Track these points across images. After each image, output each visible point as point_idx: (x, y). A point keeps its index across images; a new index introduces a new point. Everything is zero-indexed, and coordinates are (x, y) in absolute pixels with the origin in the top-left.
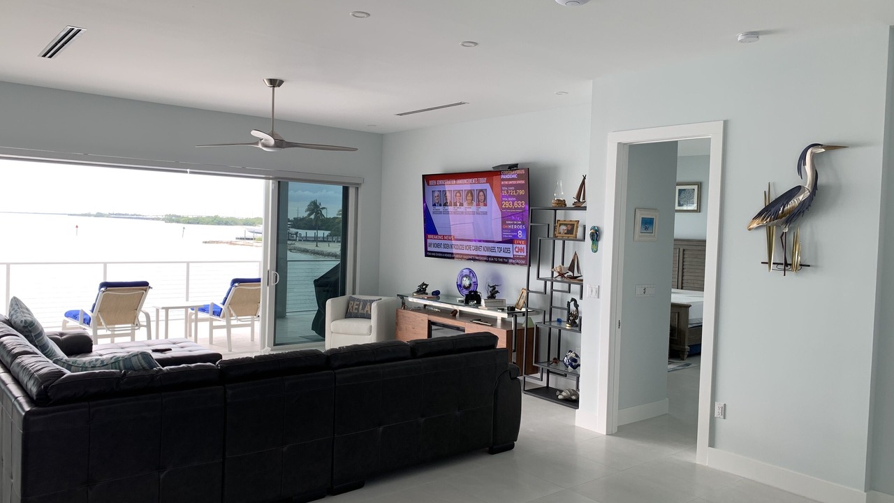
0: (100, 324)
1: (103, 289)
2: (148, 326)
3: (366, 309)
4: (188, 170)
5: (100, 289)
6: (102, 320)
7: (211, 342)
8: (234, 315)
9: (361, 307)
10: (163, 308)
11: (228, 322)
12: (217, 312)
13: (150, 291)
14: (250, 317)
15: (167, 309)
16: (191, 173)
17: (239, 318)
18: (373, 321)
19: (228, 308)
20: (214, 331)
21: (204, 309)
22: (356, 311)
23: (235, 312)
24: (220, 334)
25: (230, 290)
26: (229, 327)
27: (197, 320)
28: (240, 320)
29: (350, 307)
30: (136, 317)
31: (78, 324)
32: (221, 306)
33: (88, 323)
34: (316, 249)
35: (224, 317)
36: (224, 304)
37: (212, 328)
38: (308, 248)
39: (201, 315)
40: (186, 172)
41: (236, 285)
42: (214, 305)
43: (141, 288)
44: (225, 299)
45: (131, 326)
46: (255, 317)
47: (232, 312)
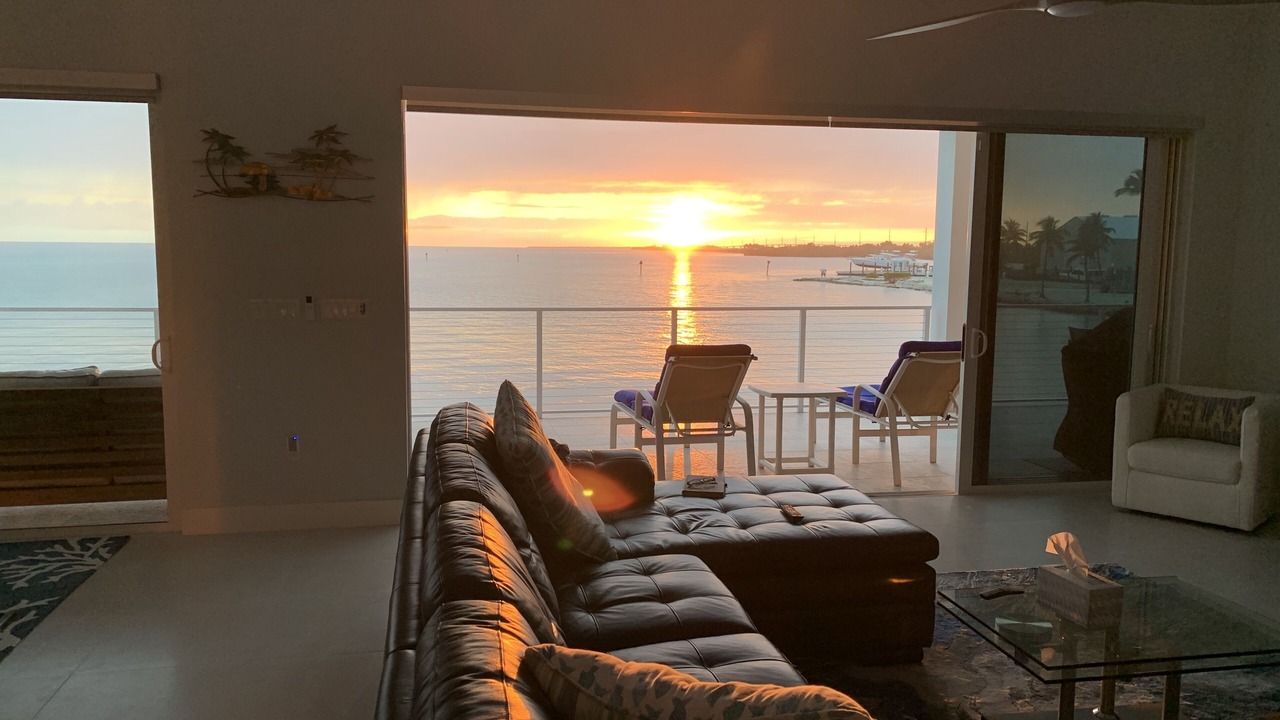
1: (672, 359)
2: (749, 428)
3: (1214, 419)
4: (830, 119)
5: (667, 359)
6: (670, 415)
8: (903, 413)
9: (1198, 414)
10: (773, 396)
11: (892, 425)
12: (869, 407)
13: (753, 364)
14: (928, 418)
15: (780, 397)
16: (835, 124)
17: (912, 419)
18: (1248, 451)
19: (893, 398)
20: (862, 438)
21: (841, 399)
22: (1187, 423)
23: (906, 406)
25: (898, 364)
26: (894, 434)
28: (914, 423)
29: (1169, 412)
30: (727, 410)
31: (634, 417)
32: (876, 393)
33: (649, 418)
35: (883, 415)
36: (883, 389)
37: (858, 433)
39: (840, 408)
40: (826, 124)
41: (913, 354)
42: (861, 389)
43: (738, 357)
44: (887, 381)
45: (715, 425)
46: (940, 418)
47: (900, 407)
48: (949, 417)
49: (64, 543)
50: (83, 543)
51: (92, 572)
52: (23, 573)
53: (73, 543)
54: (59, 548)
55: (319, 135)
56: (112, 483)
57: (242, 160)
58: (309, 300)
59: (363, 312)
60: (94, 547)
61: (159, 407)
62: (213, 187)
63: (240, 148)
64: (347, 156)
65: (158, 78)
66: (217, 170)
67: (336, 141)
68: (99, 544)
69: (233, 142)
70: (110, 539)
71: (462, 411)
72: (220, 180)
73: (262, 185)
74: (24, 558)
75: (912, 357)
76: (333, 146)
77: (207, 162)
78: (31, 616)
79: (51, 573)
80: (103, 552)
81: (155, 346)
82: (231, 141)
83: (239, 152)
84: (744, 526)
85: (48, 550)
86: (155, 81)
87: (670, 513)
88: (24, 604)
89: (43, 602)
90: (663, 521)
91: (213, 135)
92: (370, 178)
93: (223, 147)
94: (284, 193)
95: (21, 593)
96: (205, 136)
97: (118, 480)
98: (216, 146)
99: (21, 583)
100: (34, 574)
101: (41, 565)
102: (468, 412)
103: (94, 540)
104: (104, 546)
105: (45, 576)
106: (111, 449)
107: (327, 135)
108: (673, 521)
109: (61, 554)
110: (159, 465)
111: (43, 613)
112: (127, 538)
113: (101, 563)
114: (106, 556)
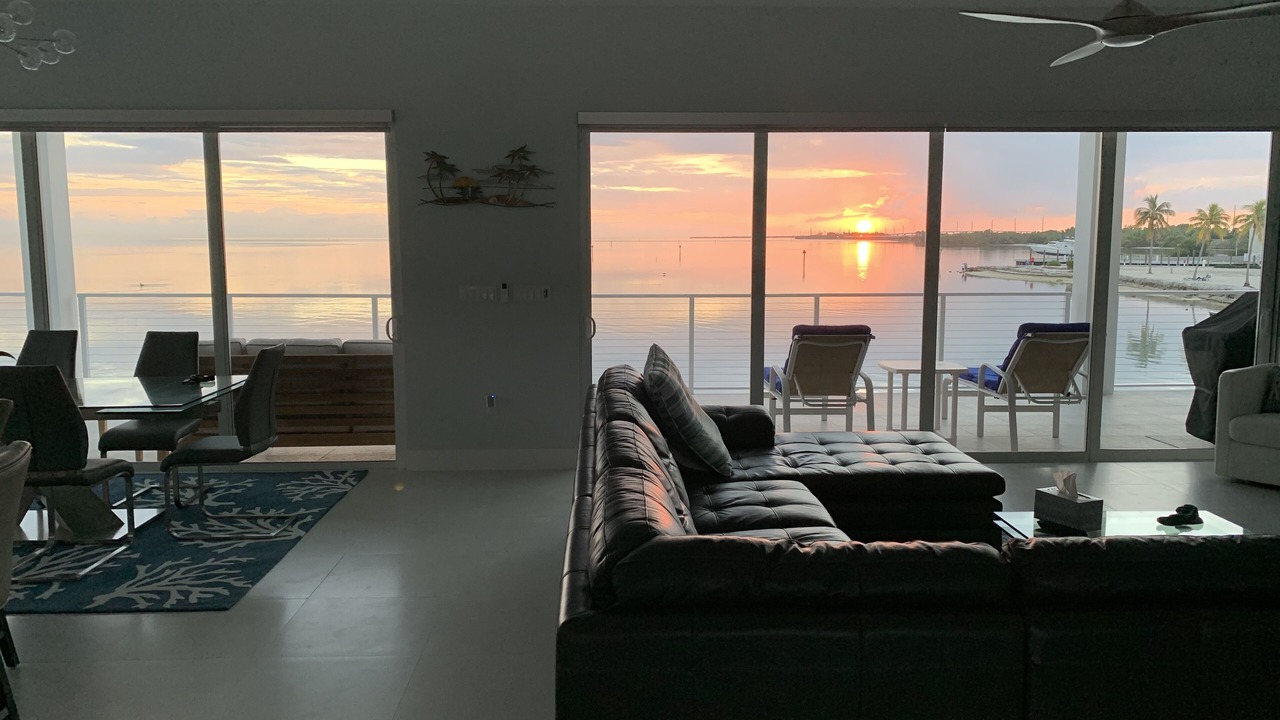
0: (796, 394)
1: (796, 337)
5: (793, 337)
6: (798, 387)
7: (980, 434)
8: (1023, 389)
10: (898, 372)
11: (1012, 401)
12: (992, 385)
14: (1052, 395)
15: (904, 374)
17: (1032, 395)
19: (1012, 376)
20: (987, 414)
21: (969, 376)
23: (1024, 384)
24: (997, 422)
25: (1016, 344)
26: (1012, 409)
27: (956, 394)
28: (1033, 399)
30: (850, 384)
32: (999, 371)
34: (1150, 277)
35: (1004, 391)
36: (1004, 368)
37: (983, 409)
38: (1134, 277)
39: (963, 385)
41: (1029, 335)
42: (985, 368)
43: (859, 336)
44: (1008, 359)
45: (845, 398)
46: (1062, 395)
47: (1019, 384)
48: (1069, 394)
49: (321, 473)
50: (335, 474)
51: (346, 493)
52: (297, 492)
53: (328, 473)
54: (318, 477)
55: (513, 154)
56: (351, 431)
57: (454, 175)
58: (504, 286)
59: (546, 296)
60: (344, 477)
61: (390, 371)
62: (434, 198)
63: (453, 165)
64: (533, 170)
65: (393, 112)
66: (436, 184)
67: (525, 158)
68: (346, 475)
69: (448, 161)
70: (354, 472)
71: (623, 370)
72: (438, 191)
73: (469, 195)
74: (294, 482)
75: (1028, 338)
76: (524, 162)
77: (428, 178)
78: (309, 519)
79: (317, 492)
80: (350, 480)
81: (388, 323)
82: (446, 160)
83: (452, 169)
84: (844, 464)
85: (311, 478)
86: (390, 116)
87: (785, 454)
88: (302, 511)
89: (316, 510)
90: (778, 459)
91: (433, 156)
92: (552, 188)
93: (441, 164)
94: (485, 201)
95: (298, 505)
96: (426, 157)
97: (357, 428)
98: (435, 165)
99: (297, 498)
100: (305, 492)
101: (308, 487)
102: (627, 371)
103: (343, 473)
104: (351, 477)
105: (313, 494)
106: (352, 404)
107: (521, 153)
108: (787, 459)
109: (320, 481)
110: (390, 418)
111: (318, 517)
112: (367, 471)
113: (351, 487)
114: (354, 483)
